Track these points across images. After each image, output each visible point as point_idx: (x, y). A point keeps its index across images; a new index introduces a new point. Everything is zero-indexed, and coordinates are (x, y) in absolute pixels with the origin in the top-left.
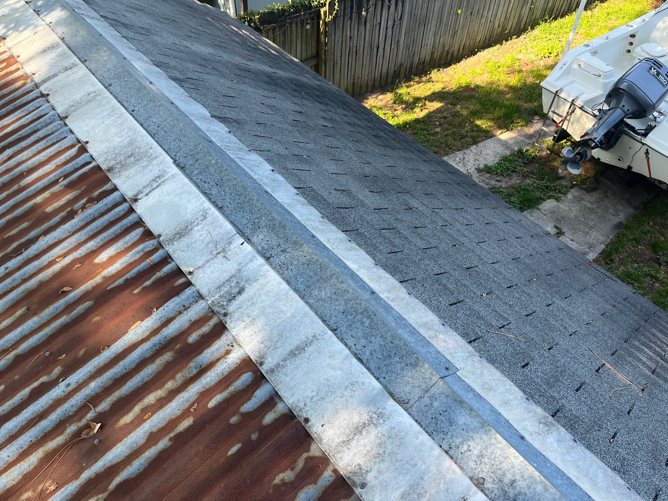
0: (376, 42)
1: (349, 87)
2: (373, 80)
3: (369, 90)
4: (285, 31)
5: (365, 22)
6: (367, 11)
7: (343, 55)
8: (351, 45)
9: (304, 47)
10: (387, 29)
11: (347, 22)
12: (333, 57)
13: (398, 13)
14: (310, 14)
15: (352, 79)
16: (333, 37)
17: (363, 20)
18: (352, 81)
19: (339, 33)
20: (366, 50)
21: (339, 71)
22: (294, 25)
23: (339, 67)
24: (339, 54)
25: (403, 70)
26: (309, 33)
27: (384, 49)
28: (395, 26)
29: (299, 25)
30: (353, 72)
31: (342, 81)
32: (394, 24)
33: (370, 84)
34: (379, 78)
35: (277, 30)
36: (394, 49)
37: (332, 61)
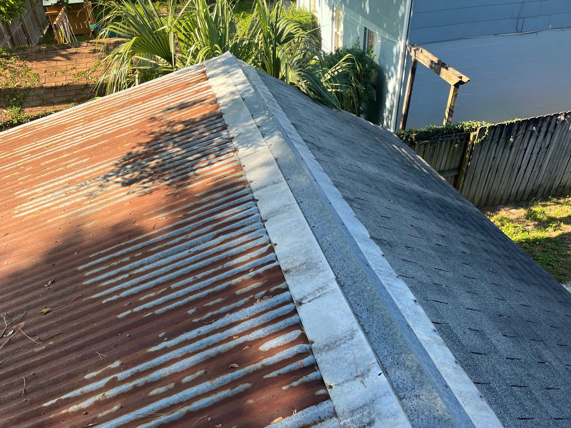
0: (519, 164)
1: (483, 198)
2: (508, 195)
3: (503, 202)
4: (435, 146)
5: (511, 147)
6: (515, 138)
7: (484, 171)
8: (493, 163)
9: (449, 160)
10: (532, 154)
11: (494, 145)
12: (473, 172)
13: (545, 142)
14: (461, 136)
15: (488, 191)
16: (477, 156)
17: (510, 145)
18: (487, 193)
19: (484, 153)
20: (507, 169)
21: (476, 183)
22: (444, 143)
23: (477, 180)
24: (480, 170)
25: (541, 190)
26: (456, 150)
27: (525, 171)
28: (540, 153)
29: (449, 143)
30: (490, 185)
31: (477, 192)
32: (539, 151)
33: (505, 198)
34: (515, 194)
35: (429, 145)
36: (535, 171)
37: (472, 175)
